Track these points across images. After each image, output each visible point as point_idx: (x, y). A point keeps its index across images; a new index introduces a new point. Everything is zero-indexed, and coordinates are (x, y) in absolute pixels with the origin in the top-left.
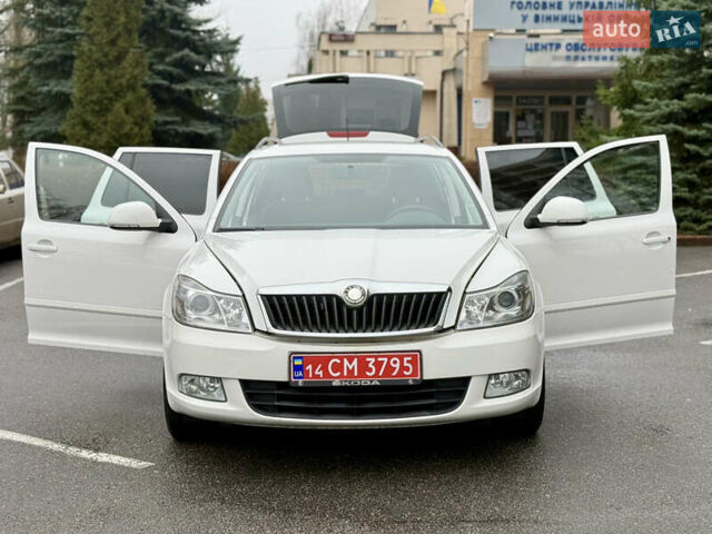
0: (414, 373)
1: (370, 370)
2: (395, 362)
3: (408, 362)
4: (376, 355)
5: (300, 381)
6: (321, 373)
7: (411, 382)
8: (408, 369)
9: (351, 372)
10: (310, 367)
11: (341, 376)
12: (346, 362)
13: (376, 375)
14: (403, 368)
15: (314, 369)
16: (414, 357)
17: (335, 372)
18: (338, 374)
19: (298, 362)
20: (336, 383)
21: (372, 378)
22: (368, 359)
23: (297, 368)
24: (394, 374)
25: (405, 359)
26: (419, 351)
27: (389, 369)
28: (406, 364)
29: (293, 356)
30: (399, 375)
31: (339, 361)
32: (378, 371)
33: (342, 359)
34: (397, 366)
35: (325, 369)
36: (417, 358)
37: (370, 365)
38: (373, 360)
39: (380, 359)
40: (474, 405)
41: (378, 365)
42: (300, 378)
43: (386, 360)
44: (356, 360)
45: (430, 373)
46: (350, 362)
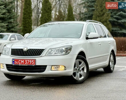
1: (26, 63)
4: (27, 60)
5: (14, 64)
6: (17, 63)
7: (33, 66)
8: (33, 63)
9: (22, 63)
10: (15, 62)
12: (22, 61)
13: (27, 64)
14: (32, 62)
16: (34, 60)
17: (20, 63)
19: (14, 61)
20: (20, 65)
21: (26, 64)
23: (13, 62)
26: (35, 59)
27: (29, 63)
29: (13, 59)
30: (31, 64)
33: (21, 60)
34: (31, 62)
35: (18, 62)
36: (35, 61)
37: (26, 62)
40: (48, 72)
41: (27, 62)
43: (29, 61)
45: (37, 64)
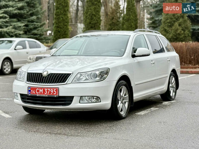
0: (56, 94)
2: (52, 90)
3: (55, 90)
5: (30, 94)
7: (55, 96)
9: (41, 92)
11: (39, 94)
15: (33, 91)
17: (37, 92)
18: (38, 93)
22: (45, 89)
24: (52, 94)
25: (54, 90)
26: (58, 88)
27: (50, 92)
28: (54, 91)
30: (53, 94)
31: (38, 89)
32: (47, 93)
35: (35, 91)
36: (57, 90)
37: (46, 91)
38: (46, 89)
39: (48, 89)
42: (30, 93)
43: (49, 90)
44: (42, 89)
45: (61, 94)
46: (41, 90)
